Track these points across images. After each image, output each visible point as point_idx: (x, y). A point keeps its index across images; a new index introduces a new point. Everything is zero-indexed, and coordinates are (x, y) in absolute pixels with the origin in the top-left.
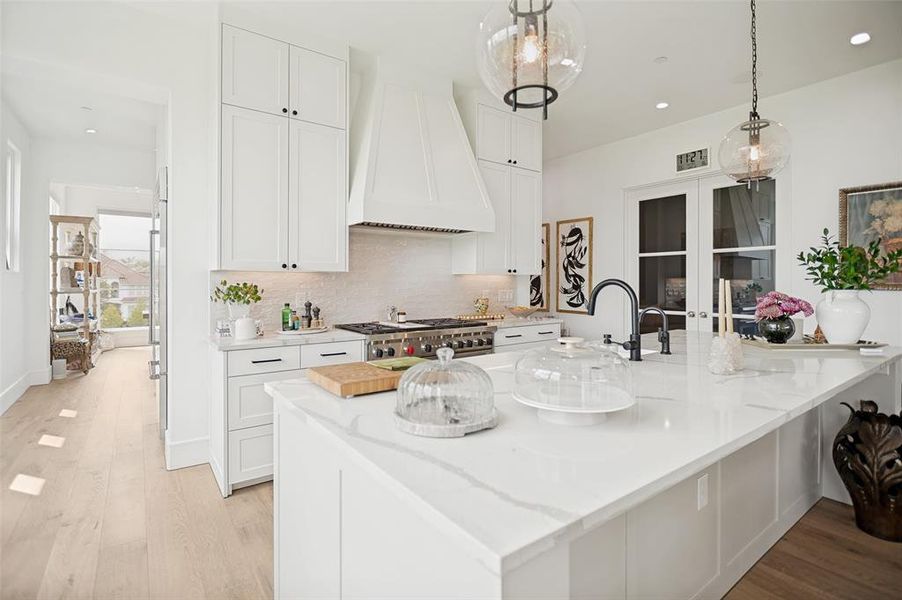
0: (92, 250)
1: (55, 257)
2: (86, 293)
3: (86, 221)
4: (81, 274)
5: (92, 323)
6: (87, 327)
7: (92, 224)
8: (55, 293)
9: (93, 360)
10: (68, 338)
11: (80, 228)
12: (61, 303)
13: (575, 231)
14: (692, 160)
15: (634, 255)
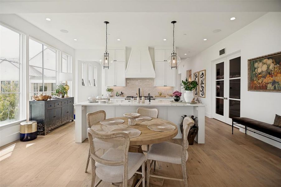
13: (203, 74)
14: (222, 52)
15: (214, 80)
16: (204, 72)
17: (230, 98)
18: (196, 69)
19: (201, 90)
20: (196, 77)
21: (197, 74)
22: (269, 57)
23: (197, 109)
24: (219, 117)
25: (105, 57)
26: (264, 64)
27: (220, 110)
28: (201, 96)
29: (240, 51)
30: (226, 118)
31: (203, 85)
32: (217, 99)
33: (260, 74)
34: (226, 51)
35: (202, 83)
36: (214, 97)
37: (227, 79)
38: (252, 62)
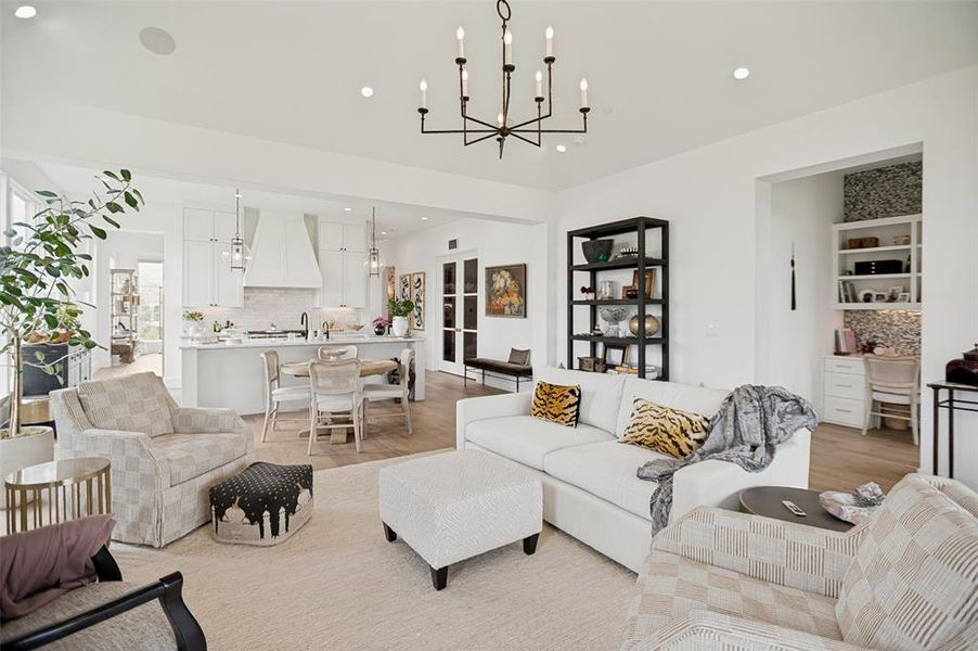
0: (134, 289)
1: (113, 294)
2: (131, 316)
3: (131, 272)
4: (127, 304)
5: (134, 335)
6: (131, 337)
7: (134, 274)
8: (113, 316)
9: (135, 357)
10: (120, 342)
11: (128, 276)
12: (116, 323)
13: (419, 280)
14: (453, 244)
15: (441, 295)
16: (421, 277)
17: (465, 328)
18: (405, 267)
19: (417, 314)
20: (406, 286)
21: (408, 278)
22: (507, 268)
23: (414, 346)
24: (448, 366)
25: (235, 247)
26: (502, 277)
27: (449, 354)
28: (416, 326)
29: (476, 250)
30: (457, 367)
31: (421, 305)
32: (446, 332)
33: (498, 291)
34: (459, 244)
35: (418, 300)
36: (441, 328)
37: (460, 295)
38: (491, 271)
